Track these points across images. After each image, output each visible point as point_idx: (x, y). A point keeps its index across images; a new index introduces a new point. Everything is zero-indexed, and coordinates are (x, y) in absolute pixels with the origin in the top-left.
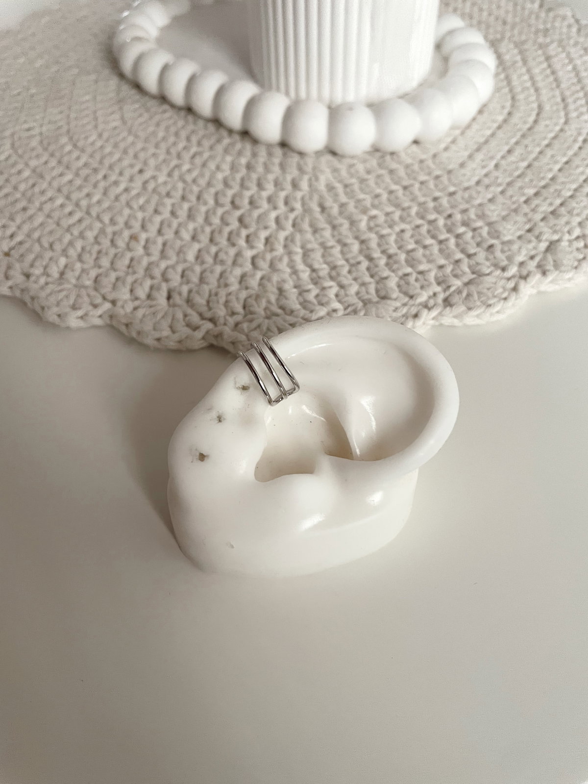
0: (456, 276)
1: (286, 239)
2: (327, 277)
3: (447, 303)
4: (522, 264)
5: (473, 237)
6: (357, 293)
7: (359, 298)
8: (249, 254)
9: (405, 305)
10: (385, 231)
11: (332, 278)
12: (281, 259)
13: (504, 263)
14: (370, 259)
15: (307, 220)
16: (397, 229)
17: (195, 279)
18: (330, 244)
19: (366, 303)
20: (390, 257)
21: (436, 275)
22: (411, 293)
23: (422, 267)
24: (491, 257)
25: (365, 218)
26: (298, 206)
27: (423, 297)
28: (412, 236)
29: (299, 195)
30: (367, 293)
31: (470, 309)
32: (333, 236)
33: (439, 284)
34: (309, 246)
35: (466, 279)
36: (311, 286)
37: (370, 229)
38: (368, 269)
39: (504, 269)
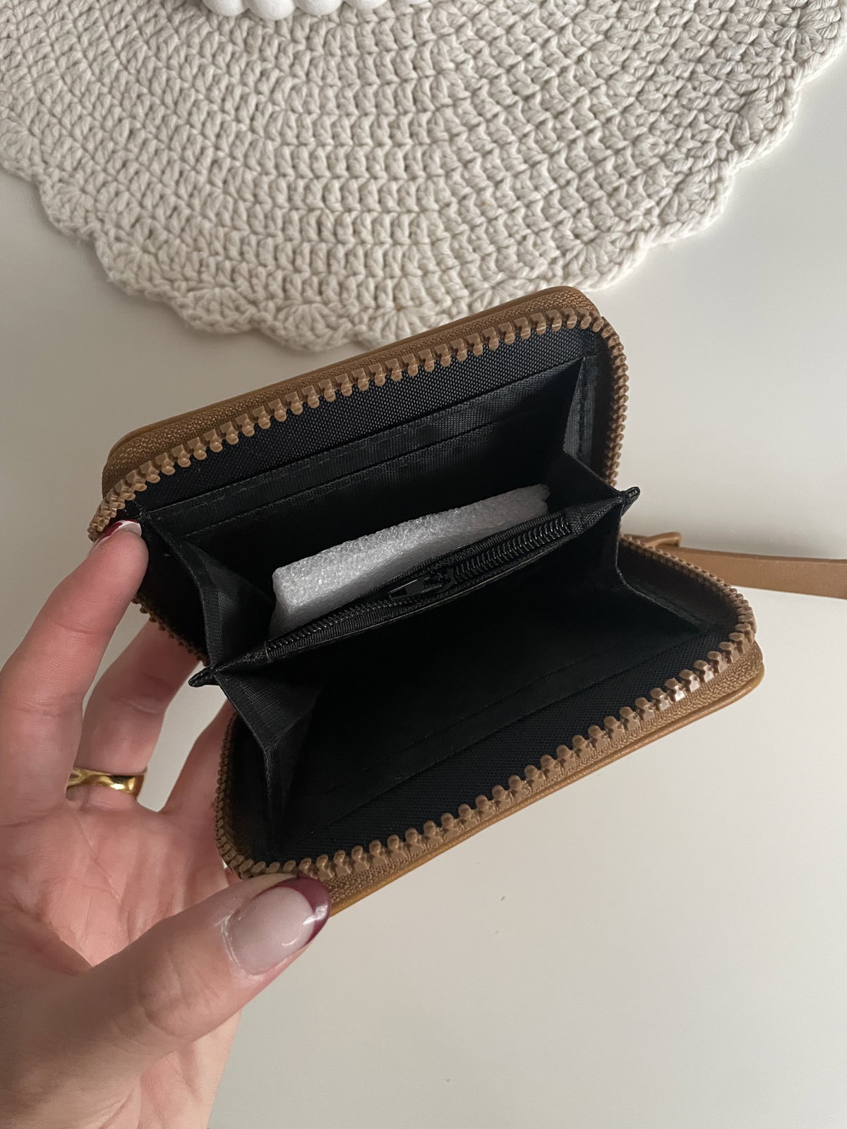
0: (783, 25)
1: (608, 96)
2: (686, 111)
6: (722, 107)
7: (730, 111)
8: (595, 140)
9: (770, 89)
10: (685, 19)
11: (689, 109)
12: (627, 125)
14: (700, 60)
15: (605, 60)
17: (582, 204)
18: (650, 72)
19: (739, 111)
20: (713, 44)
21: (767, 35)
22: (766, 72)
23: (752, 36)
26: (581, 50)
27: (779, 72)
30: (731, 100)
32: (643, 59)
33: (776, 44)
34: (638, 88)
35: (794, 21)
36: (681, 130)
38: (707, 73)
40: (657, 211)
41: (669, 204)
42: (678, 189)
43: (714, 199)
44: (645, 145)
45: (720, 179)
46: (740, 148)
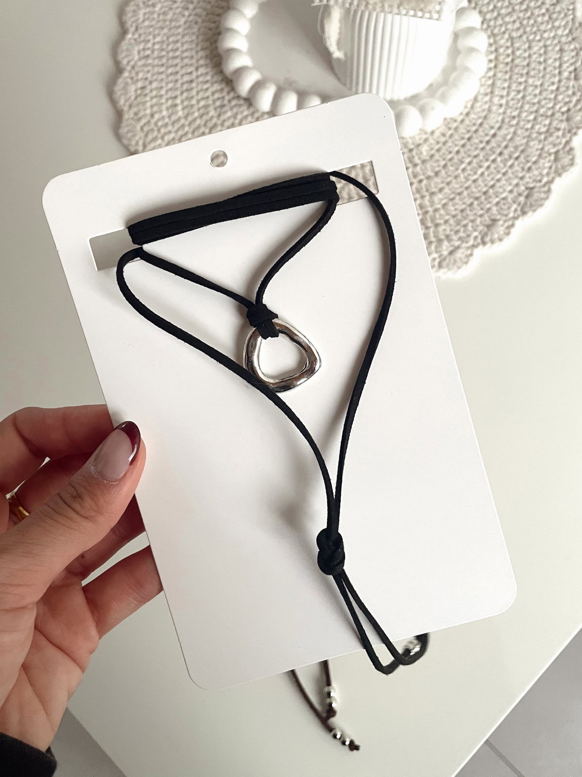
0: (520, 195)
1: (429, 201)
2: (463, 219)
3: (524, 213)
4: (548, 174)
5: (518, 165)
6: (481, 222)
7: (484, 225)
9: (505, 221)
10: (475, 177)
11: (465, 218)
12: (435, 217)
13: (539, 178)
14: (477, 199)
15: (432, 185)
16: (479, 172)
18: (452, 196)
19: (489, 227)
20: (485, 193)
21: (511, 197)
22: (505, 213)
23: (504, 195)
24: (531, 175)
25: (460, 171)
26: (422, 177)
27: (511, 215)
28: (488, 175)
29: (418, 169)
30: (486, 221)
31: (534, 211)
32: (450, 190)
33: (514, 202)
34: (444, 202)
35: (526, 193)
36: (458, 228)
37: (467, 179)
38: (478, 205)
39: (540, 181)
40: (438, 260)
41: (445, 259)
42: (451, 253)
43: (466, 263)
44: (441, 229)
45: (471, 255)
46: (484, 243)
